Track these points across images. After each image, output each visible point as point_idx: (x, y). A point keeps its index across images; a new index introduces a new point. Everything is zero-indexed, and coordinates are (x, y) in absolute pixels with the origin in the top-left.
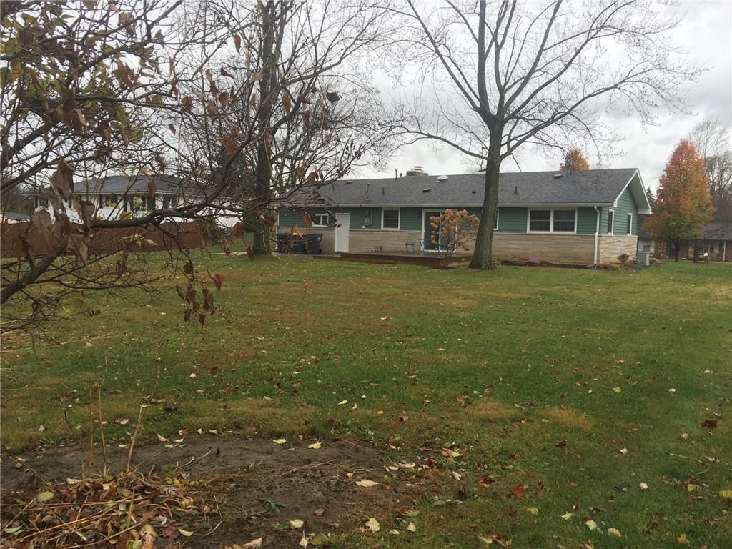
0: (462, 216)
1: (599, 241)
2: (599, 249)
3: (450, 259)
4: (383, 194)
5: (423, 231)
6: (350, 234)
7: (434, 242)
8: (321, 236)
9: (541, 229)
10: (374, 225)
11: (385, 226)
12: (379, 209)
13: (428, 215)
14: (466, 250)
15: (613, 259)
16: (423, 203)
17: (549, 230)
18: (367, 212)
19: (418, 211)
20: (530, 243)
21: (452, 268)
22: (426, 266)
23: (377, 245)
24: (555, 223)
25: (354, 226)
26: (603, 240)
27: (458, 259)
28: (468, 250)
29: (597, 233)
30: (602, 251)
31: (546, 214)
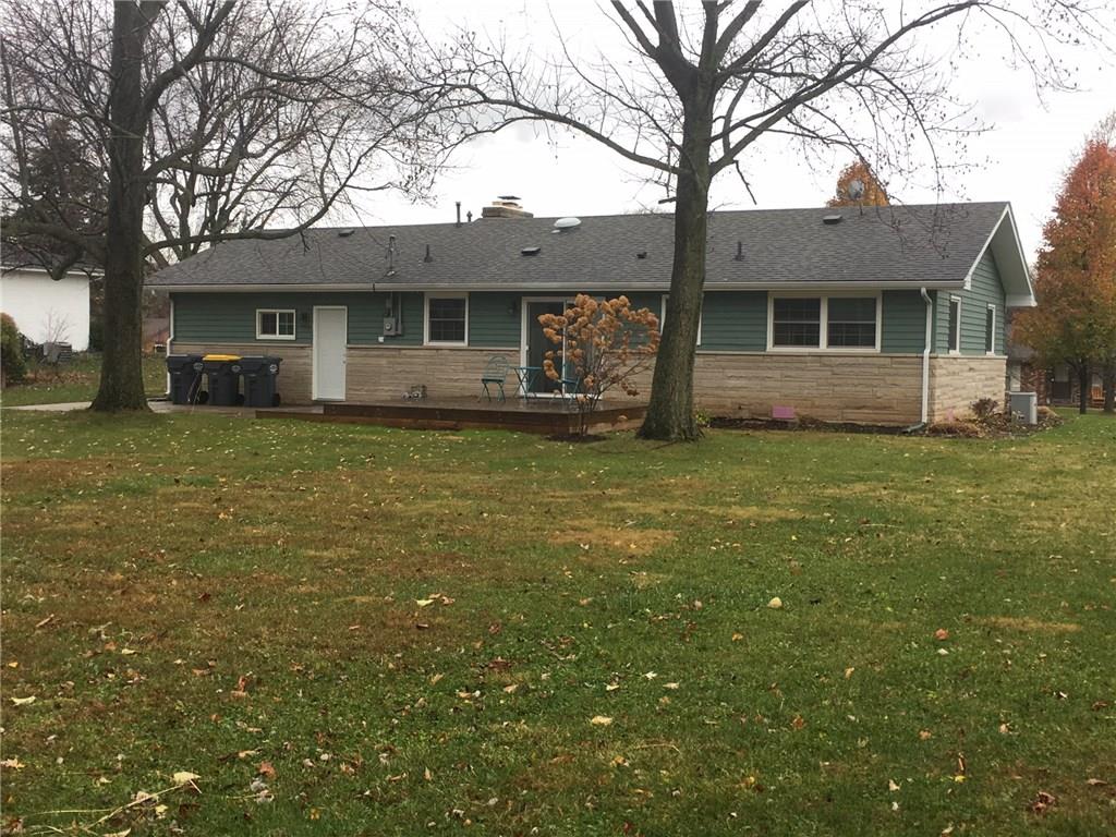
0: (618, 311)
1: (932, 368)
2: (932, 389)
3: (590, 414)
4: (428, 259)
5: (524, 347)
6: (349, 356)
7: (552, 373)
8: (277, 361)
9: (798, 342)
10: (406, 335)
11: (433, 337)
12: (418, 297)
13: (535, 310)
14: (630, 393)
15: (961, 410)
16: (524, 281)
17: (817, 344)
18: (389, 305)
19: (511, 300)
20: (777, 374)
21: (596, 438)
22: (533, 433)
23: (416, 383)
24: (831, 328)
25: (357, 336)
26: (941, 367)
27: (611, 416)
28: (635, 394)
29: (927, 352)
30: (938, 392)
31: (809, 306)
